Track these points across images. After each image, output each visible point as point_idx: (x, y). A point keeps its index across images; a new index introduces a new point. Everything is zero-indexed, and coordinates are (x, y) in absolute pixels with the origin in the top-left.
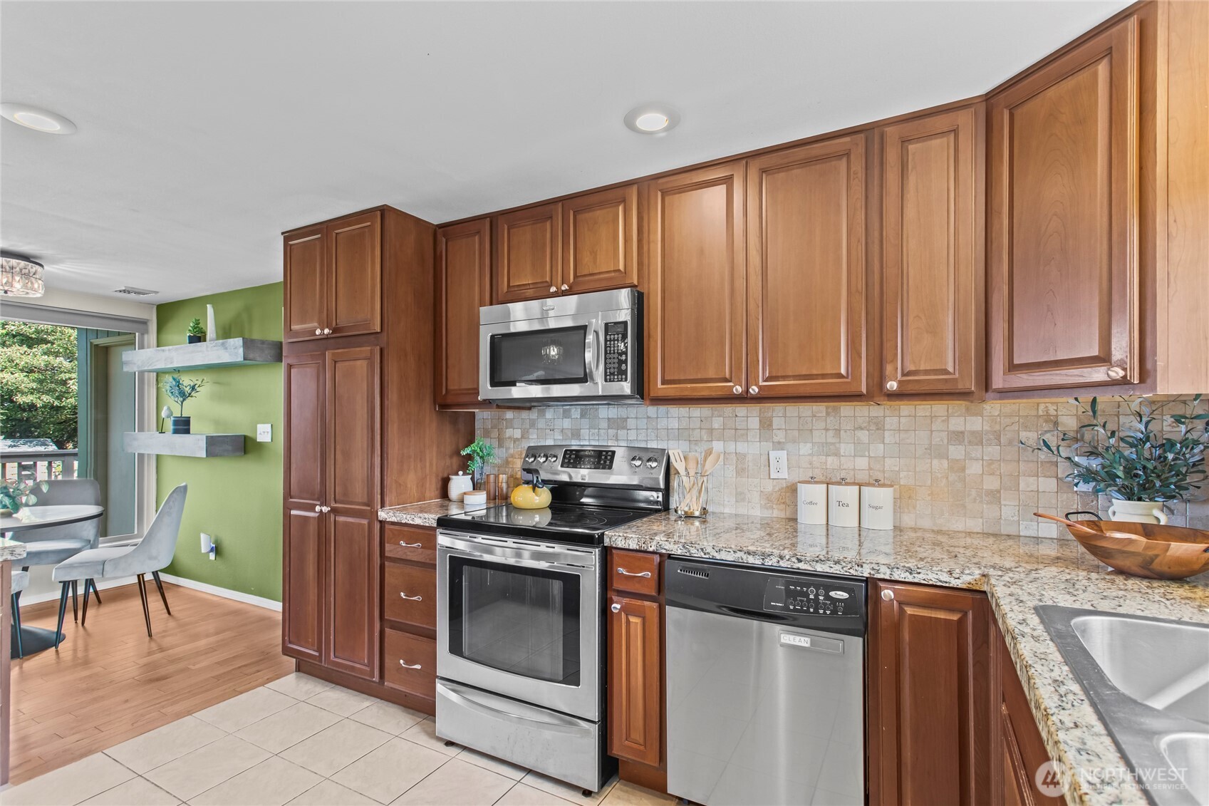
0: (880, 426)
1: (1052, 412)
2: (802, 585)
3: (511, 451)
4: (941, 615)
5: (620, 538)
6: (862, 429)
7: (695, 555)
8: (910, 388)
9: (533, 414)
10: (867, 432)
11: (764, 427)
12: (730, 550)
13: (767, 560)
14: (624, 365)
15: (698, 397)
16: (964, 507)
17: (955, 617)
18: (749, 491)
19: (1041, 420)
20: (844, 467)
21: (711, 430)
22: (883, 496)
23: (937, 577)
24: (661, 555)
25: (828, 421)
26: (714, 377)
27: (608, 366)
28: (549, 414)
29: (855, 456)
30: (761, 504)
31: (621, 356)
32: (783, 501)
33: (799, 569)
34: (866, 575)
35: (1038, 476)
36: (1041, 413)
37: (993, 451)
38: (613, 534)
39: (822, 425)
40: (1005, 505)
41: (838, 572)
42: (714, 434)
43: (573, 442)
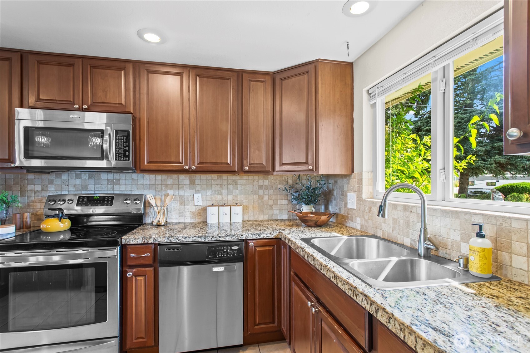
0: (237, 184)
1: (287, 179)
2: (221, 246)
3: (33, 199)
4: (267, 248)
5: (132, 239)
6: (230, 184)
7: (174, 242)
8: (252, 169)
9: (52, 177)
10: (232, 186)
11: (191, 184)
12: (190, 237)
13: (207, 239)
14: (127, 152)
15: (167, 170)
16: (263, 211)
17: (271, 248)
18: (185, 211)
19: (284, 181)
20: (224, 199)
21: (167, 185)
22: (238, 210)
23: (266, 235)
24: (155, 244)
25: (218, 181)
26: (174, 161)
27: (117, 152)
28: (65, 176)
29: (228, 195)
30: (190, 217)
31: (126, 148)
32: (200, 215)
33: (219, 240)
34: (244, 239)
35: (283, 200)
36: (284, 179)
37: (271, 192)
38: (128, 238)
39: (215, 183)
40: (274, 210)
41: (234, 239)
42: (168, 187)
43: (83, 192)
